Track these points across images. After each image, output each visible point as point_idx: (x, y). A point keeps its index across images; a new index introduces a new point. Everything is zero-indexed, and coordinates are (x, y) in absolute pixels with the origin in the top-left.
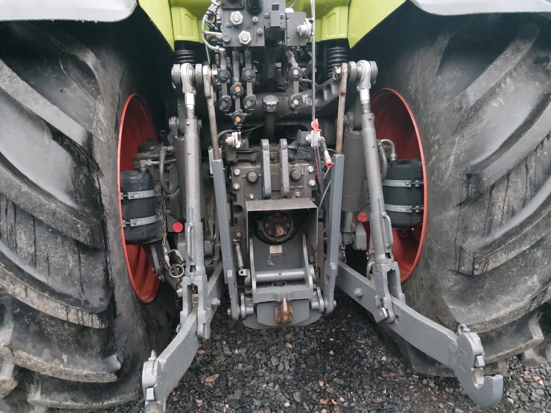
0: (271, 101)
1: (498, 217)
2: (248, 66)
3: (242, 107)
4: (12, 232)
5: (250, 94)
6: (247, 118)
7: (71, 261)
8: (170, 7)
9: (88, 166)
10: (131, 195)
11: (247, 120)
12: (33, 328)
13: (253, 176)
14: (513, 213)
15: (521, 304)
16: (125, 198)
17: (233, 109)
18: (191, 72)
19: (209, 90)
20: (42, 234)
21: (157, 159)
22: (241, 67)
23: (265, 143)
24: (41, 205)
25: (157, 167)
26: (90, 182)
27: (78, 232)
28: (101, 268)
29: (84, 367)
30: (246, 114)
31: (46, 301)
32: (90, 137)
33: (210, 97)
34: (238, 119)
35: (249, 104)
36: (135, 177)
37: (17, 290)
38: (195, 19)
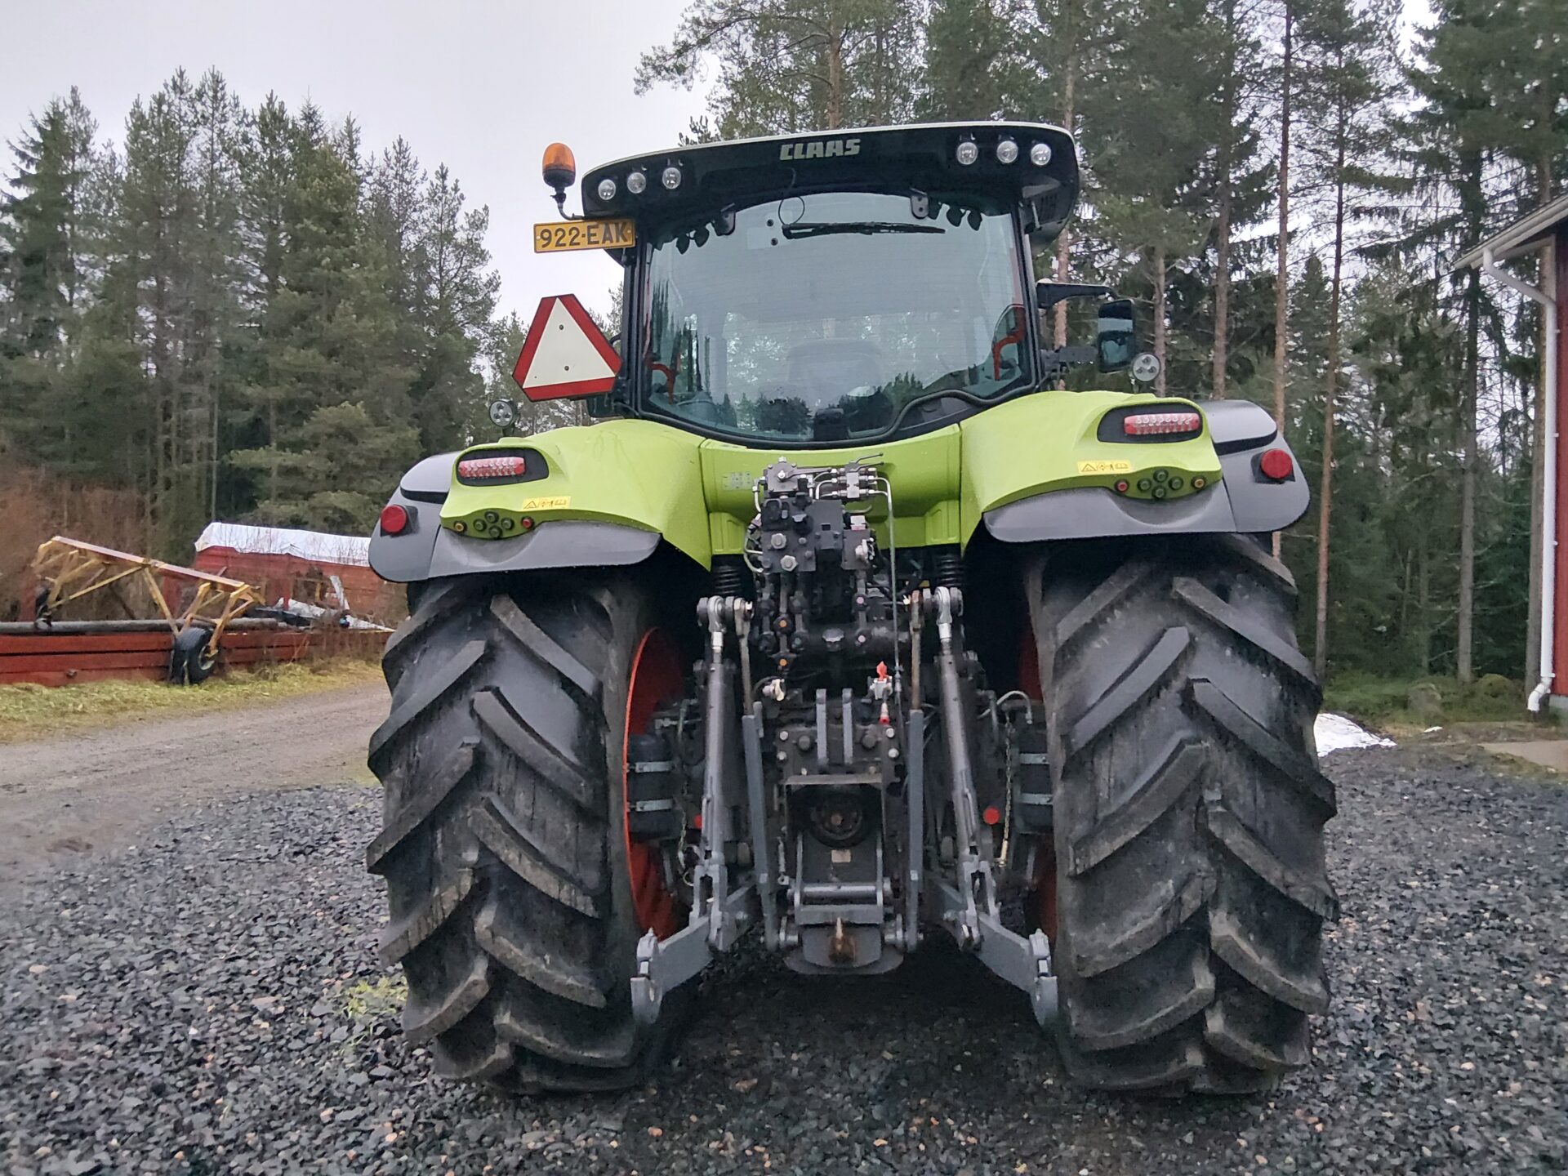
0: (833, 637)
1: (1103, 794)
2: (799, 594)
3: (789, 645)
4: (511, 792)
5: (800, 629)
6: (796, 660)
7: (569, 827)
8: (708, 512)
9: (595, 719)
10: (639, 767)
11: (793, 665)
12: (518, 913)
13: (805, 741)
14: (1122, 787)
15: (1150, 921)
16: (632, 771)
17: (777, 649)
18: (720, 607)
19: (742, 628)
20: (542, 796)
21: (676, 719)
22: (790, 594)
23: (821, 694)
24: (547, 759)
25: (676, 727)
26: (596, 739)
27: (580, 792)
28: (599, 845)
29: (568, 975)
30: (794, 656)
31: (539, 872)
32: (600, 686)
33: (742, 636)
34: (783, 663)
35: (798, 642)
36: (646, 743)
37: (511, 856)
38: (742, 525)
